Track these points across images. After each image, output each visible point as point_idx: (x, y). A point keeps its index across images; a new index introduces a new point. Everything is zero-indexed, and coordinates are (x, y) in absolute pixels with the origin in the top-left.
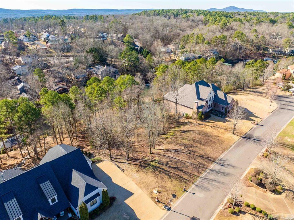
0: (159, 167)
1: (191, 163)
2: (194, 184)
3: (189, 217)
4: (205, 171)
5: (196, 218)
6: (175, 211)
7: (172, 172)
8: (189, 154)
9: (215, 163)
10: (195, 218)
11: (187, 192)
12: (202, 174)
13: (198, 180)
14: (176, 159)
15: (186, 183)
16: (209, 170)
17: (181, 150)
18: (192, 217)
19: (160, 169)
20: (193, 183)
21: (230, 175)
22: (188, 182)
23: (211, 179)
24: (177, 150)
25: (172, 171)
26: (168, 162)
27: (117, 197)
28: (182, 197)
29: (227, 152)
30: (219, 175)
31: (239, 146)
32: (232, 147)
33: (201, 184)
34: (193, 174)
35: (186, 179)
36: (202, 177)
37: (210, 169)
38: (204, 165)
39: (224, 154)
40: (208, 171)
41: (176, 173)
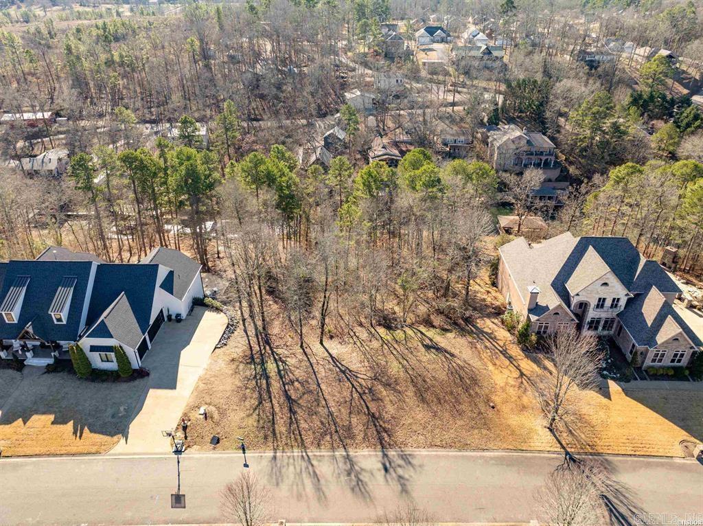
0: (267, 378)
1: (331, 414)
2: (276, 453)
3: (179, 489)
4: (333, 449)
5: (183, 502)
6: (179, 462)
7: (274, 401)
8: (355, 395)
9: (383, 452)
10: (182, 498)
11: (244, 453)
12: (320, 449)
13: (293, 452)
14: (319, 385)
15: (266, 437)
16: (345, 453)
17: (357, 377)
18: (180, 494)
19: (264, 381)
20: (275, 449)
21: (365, 497)
22: (270, 439)
23: (318, 472)
24: (350, 371)
25: (278, 399)
26: (297, 380)
27: (152, 375)
28: (225, 453)
29: (451, 453)
30: (344, 478)
31: (508, 465)
32: (486, 454)
33: (285, 464)
34: (301, 435)
35: (277, 432)
36: (310, 454)
37: (350, 453)
38: (352, 437)
39: (437, 451)
40: (340, 453)
41: (277, 409)
